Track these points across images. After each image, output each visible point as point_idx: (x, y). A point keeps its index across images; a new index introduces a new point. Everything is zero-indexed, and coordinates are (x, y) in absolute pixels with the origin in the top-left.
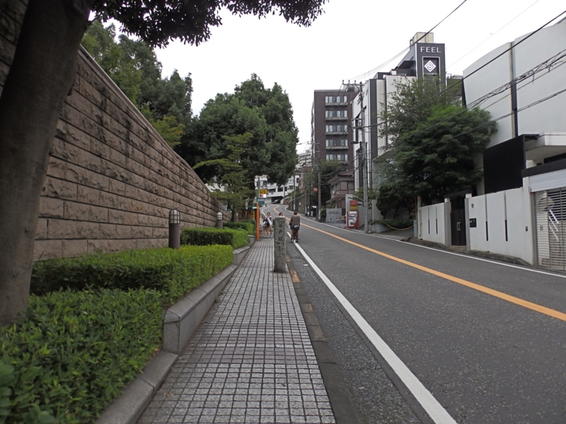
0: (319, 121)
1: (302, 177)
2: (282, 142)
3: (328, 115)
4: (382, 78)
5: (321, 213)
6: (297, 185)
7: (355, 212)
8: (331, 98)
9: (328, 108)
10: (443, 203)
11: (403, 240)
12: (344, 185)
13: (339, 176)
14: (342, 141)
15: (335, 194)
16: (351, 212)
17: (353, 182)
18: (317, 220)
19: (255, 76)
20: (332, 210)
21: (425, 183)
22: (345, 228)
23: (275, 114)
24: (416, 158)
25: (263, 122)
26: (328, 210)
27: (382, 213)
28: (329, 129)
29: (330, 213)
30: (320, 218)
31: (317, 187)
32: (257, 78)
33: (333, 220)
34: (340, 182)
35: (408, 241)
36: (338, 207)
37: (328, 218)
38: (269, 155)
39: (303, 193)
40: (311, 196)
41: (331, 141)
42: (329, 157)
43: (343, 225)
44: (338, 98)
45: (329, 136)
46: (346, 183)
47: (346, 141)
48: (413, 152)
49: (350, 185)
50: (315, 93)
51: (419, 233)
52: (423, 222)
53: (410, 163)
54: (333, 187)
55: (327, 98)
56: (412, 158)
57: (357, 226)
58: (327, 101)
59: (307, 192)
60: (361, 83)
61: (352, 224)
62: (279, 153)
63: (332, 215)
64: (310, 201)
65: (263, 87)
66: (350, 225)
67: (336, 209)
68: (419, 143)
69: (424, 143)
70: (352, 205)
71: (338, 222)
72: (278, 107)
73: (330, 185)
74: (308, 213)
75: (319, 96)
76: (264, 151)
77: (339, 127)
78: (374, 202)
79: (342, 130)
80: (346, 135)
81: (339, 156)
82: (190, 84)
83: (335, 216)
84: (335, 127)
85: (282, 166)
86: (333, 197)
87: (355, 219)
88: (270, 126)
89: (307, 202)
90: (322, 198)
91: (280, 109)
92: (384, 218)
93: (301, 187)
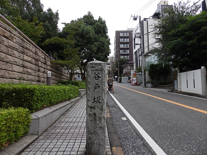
0: (118, 43)
1: (111, 66)
2: (102, 42)
3: (121, 40)
4: (146, 21)
5: (119, 79)
6: (109, 69)
7: (135, 78)
8: (122, 34)
9: (121, 37)
10: (200, 69)
11: (168, 91)
12: (129, 67)
13: (127, 63)
14: (127, 51)
15: (125, 71)
16: (133, 78)
17: (133, 66)
18: (118, 82)
19: (90, 12)
20: (124, 78)
21: (186, 58)
22: (131, 85)
23: (99, 30)
24: (181, 43)
25: (93, 32)
26: (122, 78)
27: (151, 78)
28: (122, 46)
29: (123, 79)
30: (119, 81)
31: (118, 68)
32: (91, 14)
33: (124, 82)
34: (127, 66)
35: (171, 92)
36: (126, 76)
37: (122, 81)
38: (96, 48)
39: (111, 72)
40: (115, 72)
41: (122, 51)
42: (122, 57)
43: (130, 84)
44: (125, 34)
45: (122, 49)
46: (130, 66)
47: (129, 51)
48: (179, 40)
49: (132, 67)
50: (116, 31)
51: (179, 88)
52: (182, 81)
53: (178, 47)
54: (124, 68)
55: (121, 34)
56: (179, 43)
57: (136, 84)
58: (121, 35)
59: (113, 71)
60: (140, 16)
61: (134, 83)
62: (101, 47)
63: (124, 80)
64: (114, 74)
65: (93, 18)
66: (133, 84)
67: (126, 77)
68: (183, 35)
69: (186, 34)
70: (134, 75)
71: (127, 83)
72: (101, 26)
73: (123, 67)
74: (114, 79)
75: (118, 33)
76: (93, 46)
77: (125, 45)
78: (147, 73)
79: (127, 46)
80: (128, 48)
81: (126, 57)
82: (58, 16)
83: (126, 80)
84: (124, 45)
85: (103, 54)
86: (124, 72)
87: (136, 81)
88: (97, 35)
89: (113, 75)
90: (120, 73)
91: (102, 27)
92: (152, 80)
93: (110, 70)
